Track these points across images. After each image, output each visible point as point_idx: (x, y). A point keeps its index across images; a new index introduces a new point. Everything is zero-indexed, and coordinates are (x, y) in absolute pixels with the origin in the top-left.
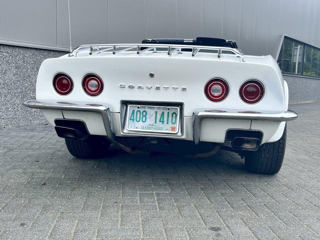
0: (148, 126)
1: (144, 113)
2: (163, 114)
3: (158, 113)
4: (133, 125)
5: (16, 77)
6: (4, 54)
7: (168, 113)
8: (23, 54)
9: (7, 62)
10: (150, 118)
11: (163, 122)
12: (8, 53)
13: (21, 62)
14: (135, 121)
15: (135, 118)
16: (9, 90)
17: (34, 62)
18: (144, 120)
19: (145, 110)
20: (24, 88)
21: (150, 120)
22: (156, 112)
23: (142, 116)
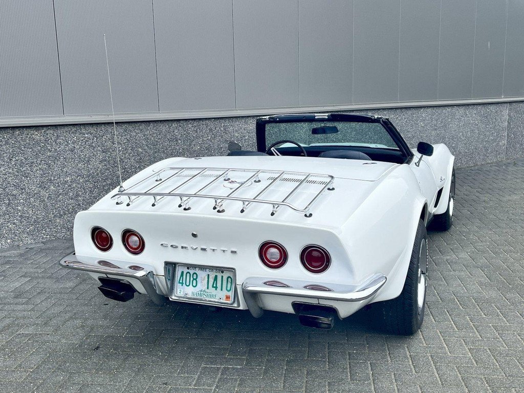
0: (199, 292)
1: (195, 275)
2: (216, 278)
3: (210, 277)
4: (182, 290)
5: (103, 165)
6: (86, 135)
7: (222, 277)
8: (111, 132)
9: (91, 146)
10: (201, 282)
11: (216, 288)
12: (91, 134)
13: (109, 144)
14: (184, 285)
15: (184, 282)
16: (95, 182)
17: (128, 140)
18: (194, 285)
19: (196, 272)
20: (115, 178)
21: (202, 285)
22: (209, 275)
23: (192, 279)
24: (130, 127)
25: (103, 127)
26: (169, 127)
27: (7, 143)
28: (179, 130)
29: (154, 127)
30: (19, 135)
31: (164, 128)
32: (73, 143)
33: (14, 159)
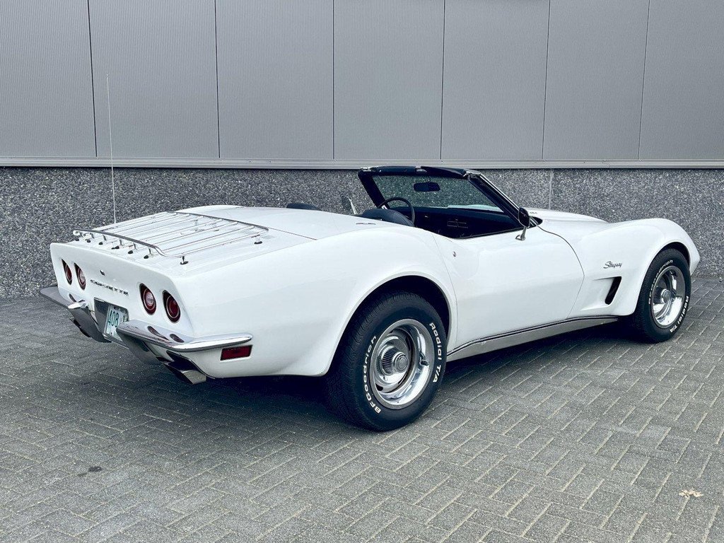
4: (109, 329)
6: (239, 182)
8: (269, 180)
12: (245, 180)
14: (111, 324)
17: (288, 190)
23: (115, 319)
24: (292, 176)
25: (259, 174)
26: (342, 178)
27: (153, 184)
28: (354, 182)
29: (322, 176)
30: (166, 177)
31: (334, 179)
32: (224, 189)
33: (159, 202)
